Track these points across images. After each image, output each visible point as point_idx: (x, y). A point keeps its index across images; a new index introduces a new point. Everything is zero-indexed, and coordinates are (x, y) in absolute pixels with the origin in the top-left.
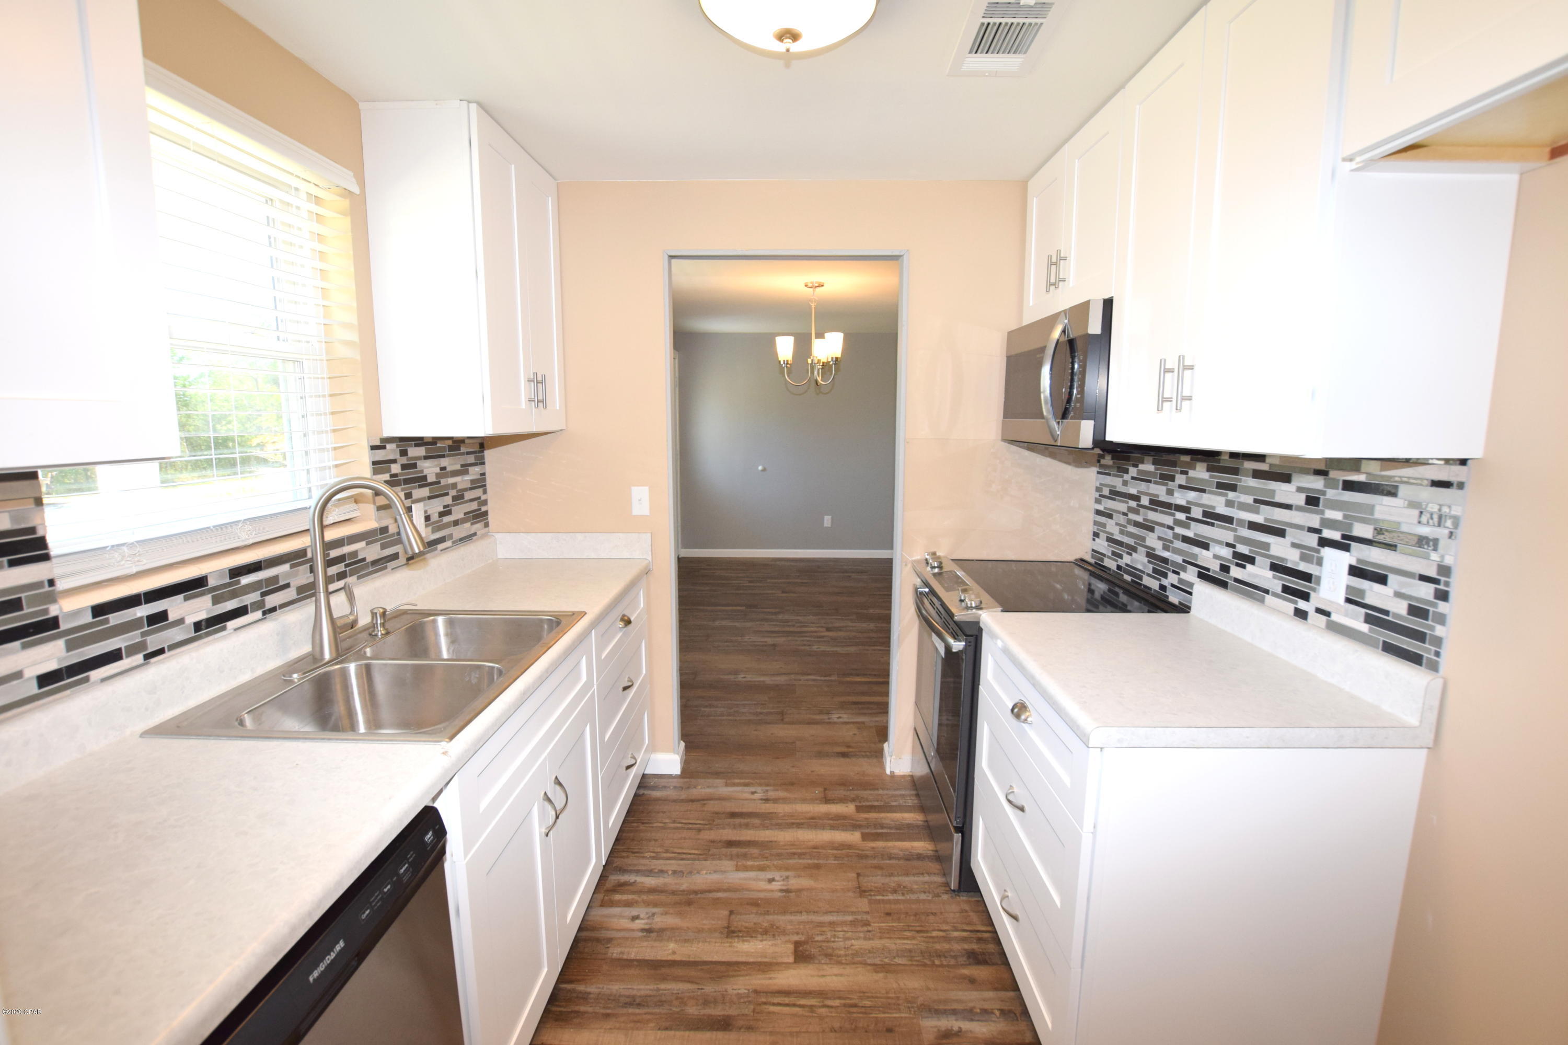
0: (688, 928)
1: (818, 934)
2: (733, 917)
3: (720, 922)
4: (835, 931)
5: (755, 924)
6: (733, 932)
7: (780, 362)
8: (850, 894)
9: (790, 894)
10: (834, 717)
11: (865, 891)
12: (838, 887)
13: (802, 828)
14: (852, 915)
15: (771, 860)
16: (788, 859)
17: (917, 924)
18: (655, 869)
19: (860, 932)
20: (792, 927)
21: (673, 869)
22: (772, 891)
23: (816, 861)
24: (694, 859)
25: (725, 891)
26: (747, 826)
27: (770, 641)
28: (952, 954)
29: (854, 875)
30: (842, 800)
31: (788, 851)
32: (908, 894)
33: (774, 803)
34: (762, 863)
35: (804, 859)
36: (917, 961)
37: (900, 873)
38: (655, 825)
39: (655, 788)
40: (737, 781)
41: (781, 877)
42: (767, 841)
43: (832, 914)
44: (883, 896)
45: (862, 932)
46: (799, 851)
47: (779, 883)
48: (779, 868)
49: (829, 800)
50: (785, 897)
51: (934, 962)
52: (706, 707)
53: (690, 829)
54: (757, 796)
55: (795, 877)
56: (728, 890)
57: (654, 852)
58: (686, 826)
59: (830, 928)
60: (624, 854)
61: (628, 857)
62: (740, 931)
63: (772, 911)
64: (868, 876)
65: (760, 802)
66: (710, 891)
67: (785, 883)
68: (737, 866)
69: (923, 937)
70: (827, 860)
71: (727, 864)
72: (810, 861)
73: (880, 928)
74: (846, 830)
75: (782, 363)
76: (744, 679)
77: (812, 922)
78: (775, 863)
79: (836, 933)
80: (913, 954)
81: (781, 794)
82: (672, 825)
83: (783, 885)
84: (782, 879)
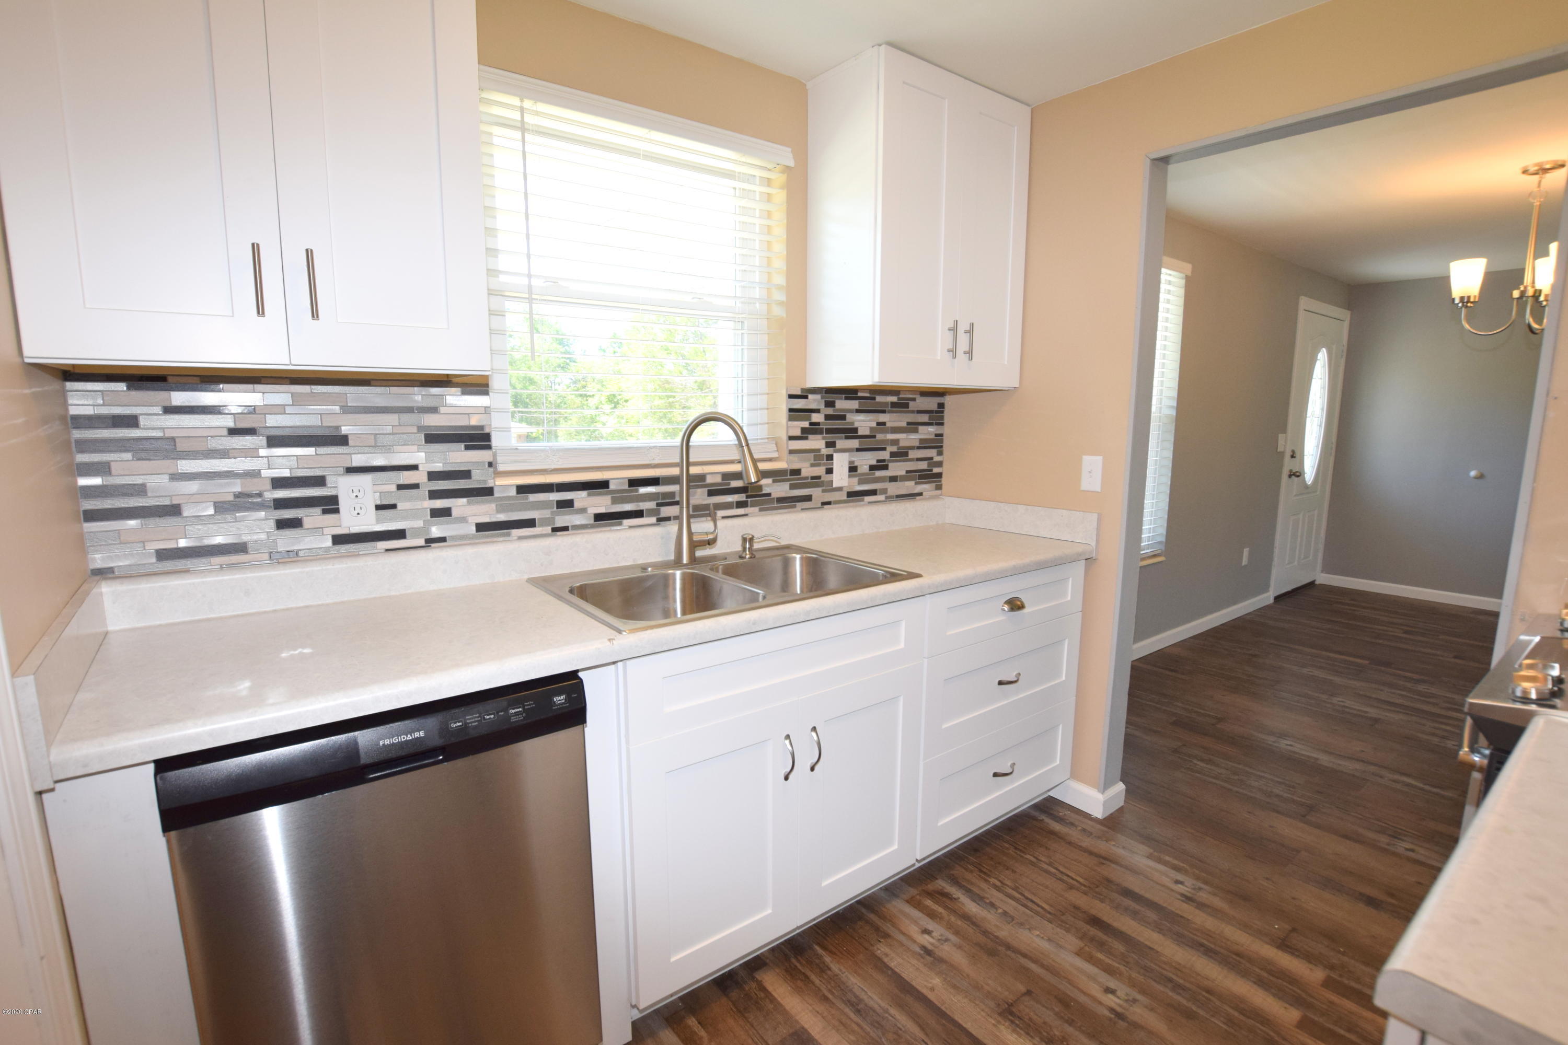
0: (968, 975)
2: (1026, 998)
3: (1007, 993)
5: (1045, 1023)
6: (1012, 1013)
9: (1120, 1021)
10: (1402, 846)
13: (1211, 957)
15: (1130, 969)
16: (1155, 981)
18: (988, 898)
21: (1005, 909)
22: (1100, 1003)
23: (1194, 1008)
24: (1037, 913)
25: (1042, 966)
26: (1135, 915)
27: (1373, 712)
30: (1309, 957)
31: (1165, 972)
33: (1197, 908)
34: (1117, 965)
35: (1180, 994)
38: (1028, 856)
39: (1060, 820)
40: (1167, 858)
41: (1127, 994)
42: (1146, 946)
47: (1118, 1001)
48: (1132, 984)
49: (1288, 946)
50: (1110, 1019)
52: (1202, 760)
53: (1061, 880)
54: (1180, 888)
55: (1146, 1007)
56: (1048, 968)
57: (1002, 882)
58: (1060, 875)
60: (971, 867)
61: (972, 872)
62: (1020, 1018)
63: (1079, 1024)
65: (1179, 897)
66: (1025, 956)
67: (1125, 1004)
68: (1081, 949)
70: (1212, 1016)
71: (1072, 941)
72: (1184, 1002)
74: (1279, 998)
76: (1289, 748)
78: (1134, 975)
81: (1217, 902)
82: (1045, 866)
83: (1121, 1006)
84: (1126, 998)
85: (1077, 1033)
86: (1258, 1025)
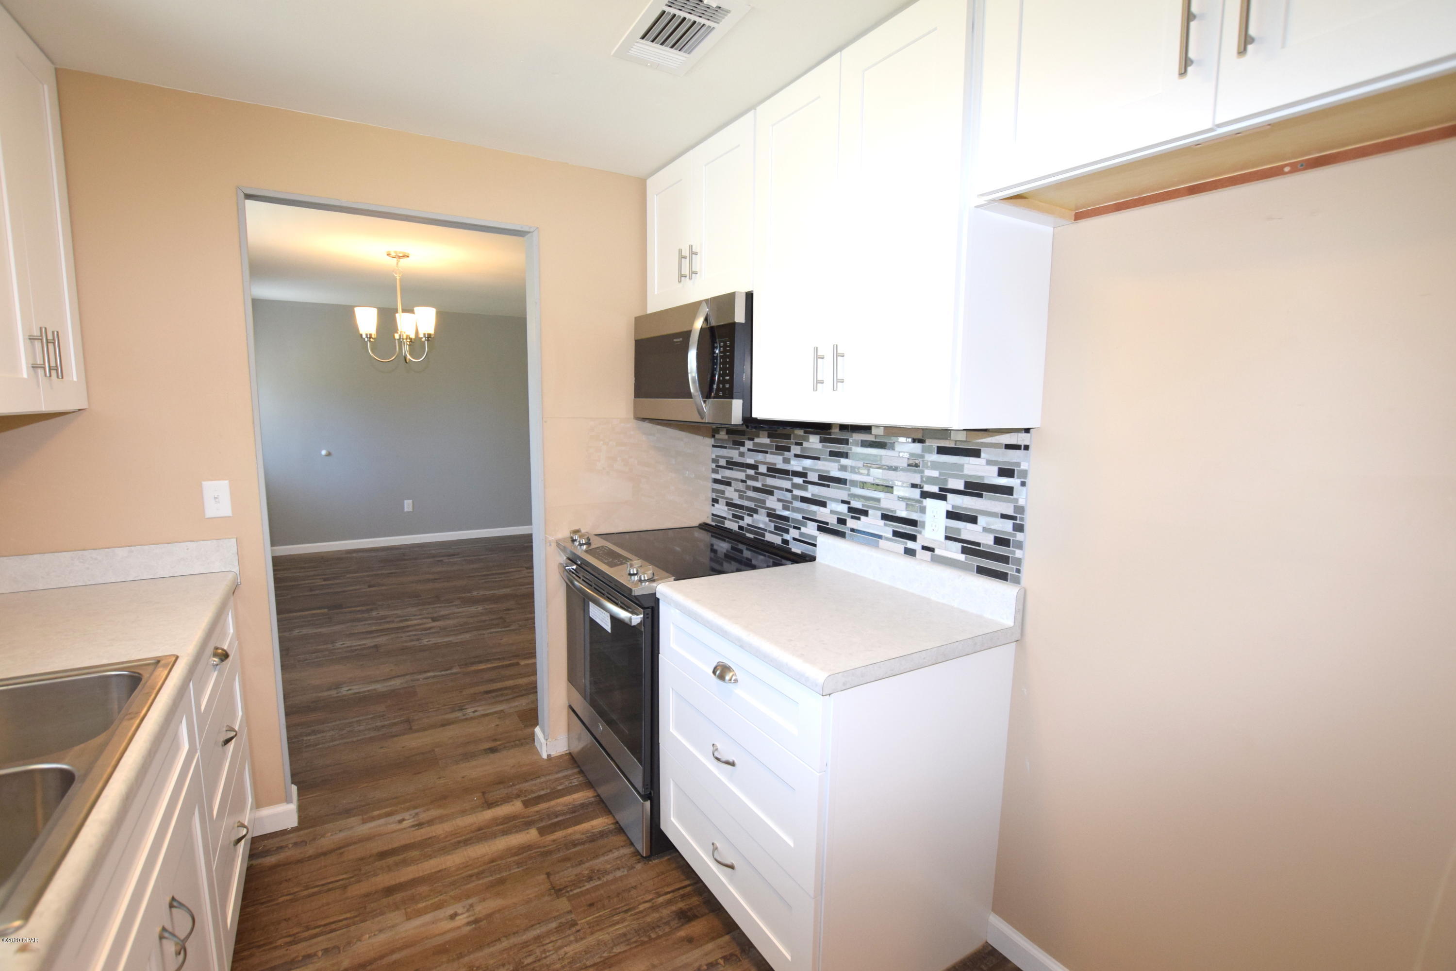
1: (526, 957)
4: (543, 945)
7: (361, 335)
8: (547, 898)
9: (480, 923)
10: (470, 711)
11: (560, 890)
12: (531, 896)
13: (470, 844)
14: (555, 920)
15: (445, 893)
16: (466, 884)
17: (623, 904)
18: (297, 957)
19: (569, 935)
20: (495, 960)
21: (323, 947)
22: (459, 928)
23: (498, 876)
24: (348, 926)
25: (401, 949)
26: (405, 863)
27: (369, 642)
28: (664, 921)
29: (544, 876)
30: (507, 799)
31: (463, 875)
32: (603, 877)
33: (429, 826)
34: (437, 899)
35: (483, 878)
36: (635, 942)
37: (589, 858)
38: (281, 900)
39: (266, 853)
40: (376, 813)
41: (464, 907)
42: (435, 872)
43: (534, 927)
44: (580, 887)
45: (572, 934)
46: (476, 871)
47: (465, 916)
48: (458, 899)
49: (492, 804)
50: (475, 929)
51: (650, 936)
52: (309, 734)
53: (329, 890)
54: (405, 824)
55: (480, 902)
56: (406, 946)
57: (290, 936)
58: (325, 888)
59: (537, 945)
60: (246, 953)
61: (252, 955)
63: (466, 951)
64: (558, 872)
65: (413, 829)
66: (382, 957)
67: (470, 913)
68: (406, 914)
69: (631, 915)
70: (510, 870)
71: (395, 917)
72: (491, 878)
73: (588, 923)
74: (520, 831)
75: (364, 336)
76: (350, 692)
77: (515, 945)
78: (452, 893)
79: (545, 947)
80: (629, 937)
81: (434, 813)
82: (306, 893)
83: (469, 916)
84: (466, 909)
85: (472, 956)
86: (529, 852)
